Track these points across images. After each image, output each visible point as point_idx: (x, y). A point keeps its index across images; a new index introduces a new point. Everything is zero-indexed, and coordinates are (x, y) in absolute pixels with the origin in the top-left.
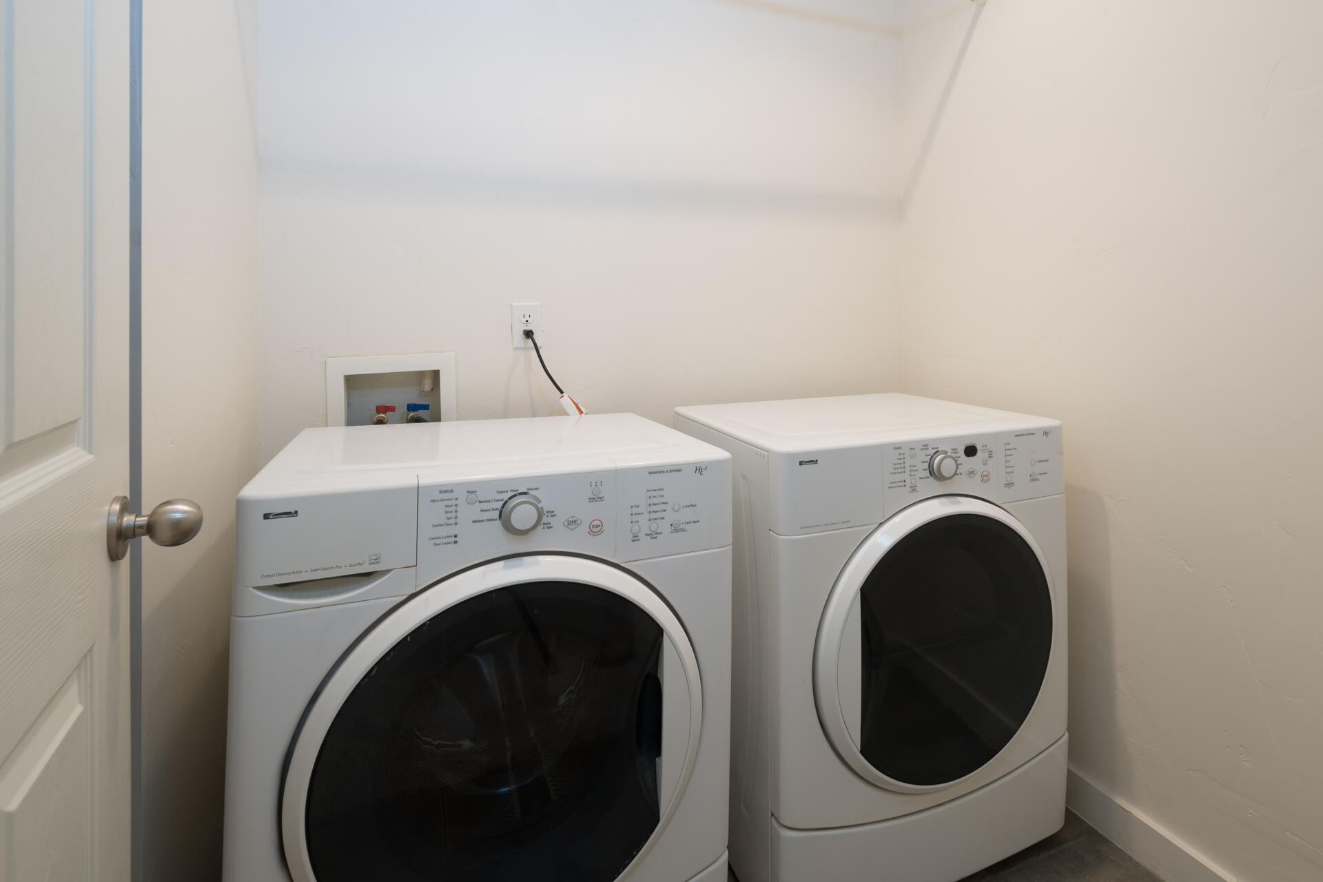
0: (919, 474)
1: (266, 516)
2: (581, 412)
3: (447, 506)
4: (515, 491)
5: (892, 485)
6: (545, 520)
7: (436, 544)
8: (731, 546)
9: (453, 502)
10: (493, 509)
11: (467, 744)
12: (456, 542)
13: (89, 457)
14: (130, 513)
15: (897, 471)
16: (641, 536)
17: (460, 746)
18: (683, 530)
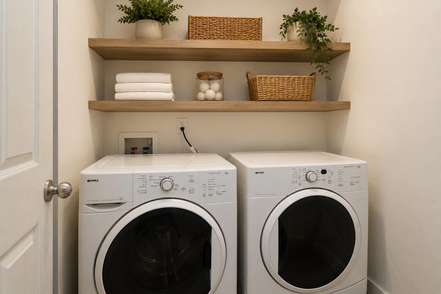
0: (302, 179)
1: (88, 181)
2: (198, 152)
3: (143, 181)
4: (165, 177)
5: (292, 182)
6: (174, 187)
7: (139, 193)
8: (237, 201)
9: (145, 180)
10: (158, 183)
11: (154, 261)
12: (146, 193)
13: (37, 164)
14: (52, 186)
15: (293, 177)
16: (206, 195)
17: (152, 261)
18: (221, 194)
